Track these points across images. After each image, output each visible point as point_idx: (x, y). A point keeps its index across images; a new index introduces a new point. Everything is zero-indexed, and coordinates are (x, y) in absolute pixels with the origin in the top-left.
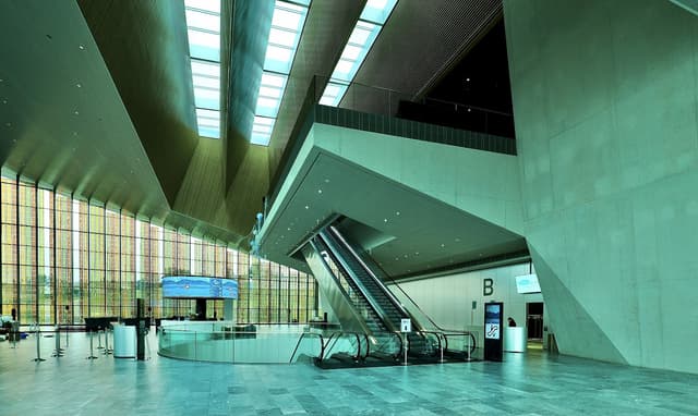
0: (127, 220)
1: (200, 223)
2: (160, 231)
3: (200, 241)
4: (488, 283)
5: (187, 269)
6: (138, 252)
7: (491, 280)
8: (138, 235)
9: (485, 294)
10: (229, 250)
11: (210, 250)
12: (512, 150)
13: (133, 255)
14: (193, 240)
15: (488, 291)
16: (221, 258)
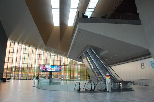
0: (35, 50)
1: (53, 49)
2: (42, 52)
3: (53, 54)
4: (143, 64)
5: (49, 63)
6: (36, 59)
7: (143, 63)
8: (37, 54)
9: (142, 68)
10: (61, 57)
11: (56, 57)
12: (140, 23)
13: (35, 59)
14: (52, 54)
15: (143, 67)
16: (59, 59)
